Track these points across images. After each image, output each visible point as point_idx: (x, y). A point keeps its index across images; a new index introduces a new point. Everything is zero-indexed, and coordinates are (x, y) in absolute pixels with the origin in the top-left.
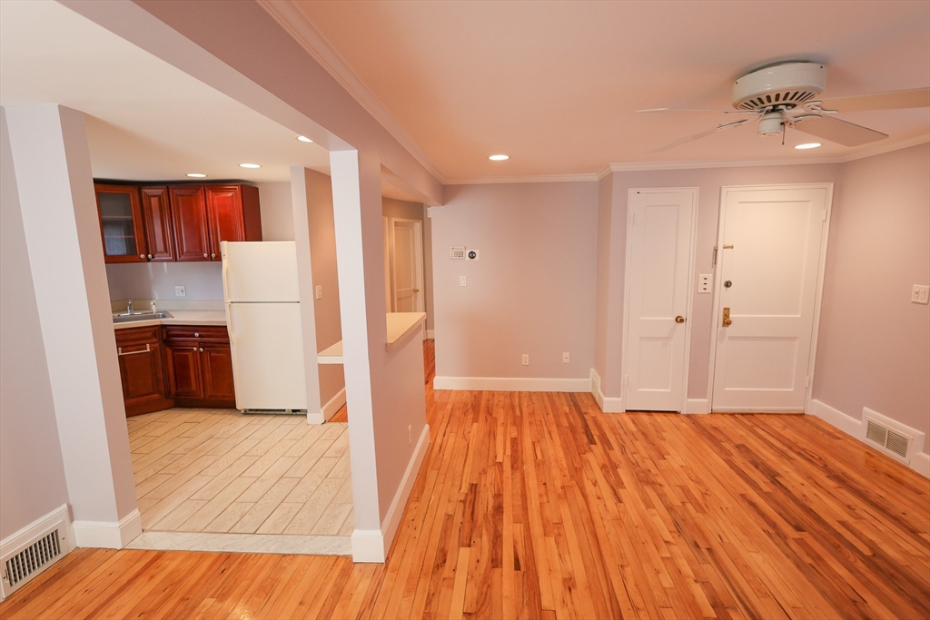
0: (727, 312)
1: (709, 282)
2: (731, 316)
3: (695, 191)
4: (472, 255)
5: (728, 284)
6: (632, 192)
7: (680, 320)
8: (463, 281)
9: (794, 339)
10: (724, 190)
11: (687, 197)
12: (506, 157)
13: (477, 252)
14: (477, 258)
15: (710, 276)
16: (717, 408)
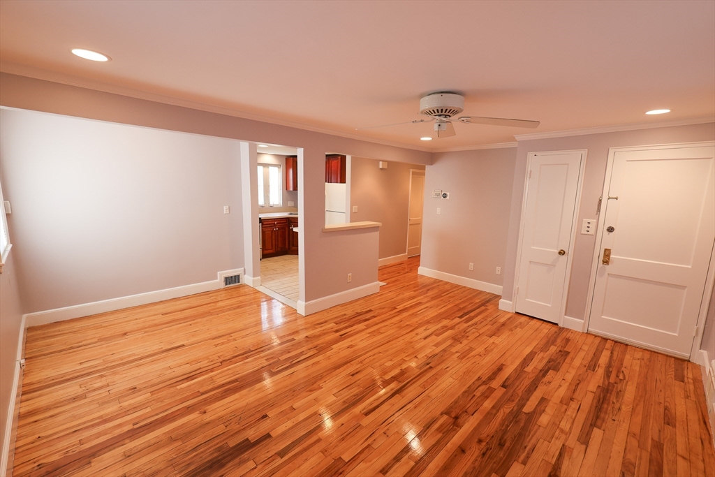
0: (607, 253)
1: (593, 226)
2: (612, 256)
3: (585, 152)
4: (445, 196)
5: (611, 230)
6: (530, 155)
7: (562, 253)
8: (438, 211)
9: (683, 287)
10: (611, 151)
11: (575, 158)
12: (430, 139)
13: (448, 194)
14: (448, 197)
15: (594, 221)
16: (592, 330)
